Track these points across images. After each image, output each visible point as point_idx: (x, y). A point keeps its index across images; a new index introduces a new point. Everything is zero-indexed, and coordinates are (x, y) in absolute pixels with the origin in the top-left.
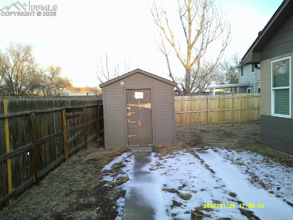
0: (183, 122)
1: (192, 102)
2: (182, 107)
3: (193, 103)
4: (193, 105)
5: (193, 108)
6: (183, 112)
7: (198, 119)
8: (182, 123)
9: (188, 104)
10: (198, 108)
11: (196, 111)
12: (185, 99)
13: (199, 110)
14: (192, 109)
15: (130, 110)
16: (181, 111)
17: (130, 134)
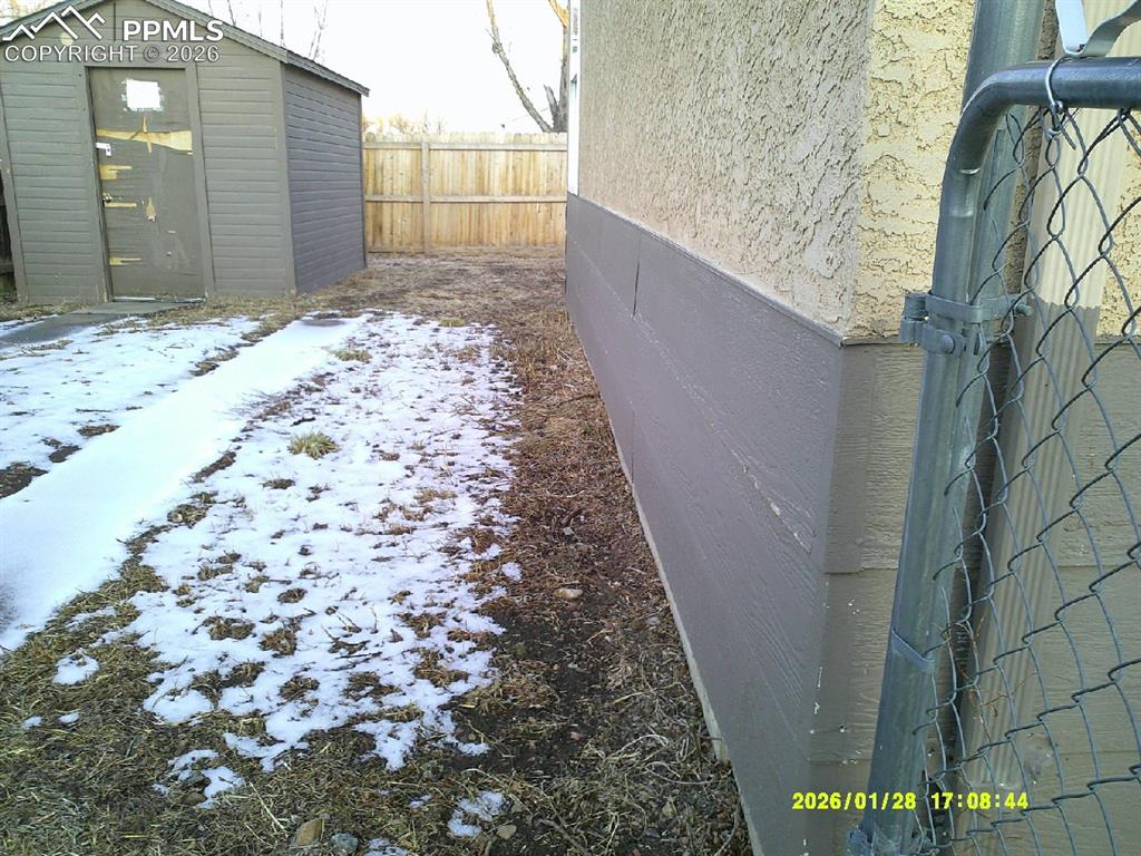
0: (485, 240)
1: (521, 159)
2: (481, 178)
3: (525, 166)
4: (525, 171)
5: (528, 184)
6: (486, 199)
7: (544, 228)
8: (481, 243)
9: (507, 168)
10: (544, 187)
11: (538, 194)
12: (493, 144)
13: (548, 192)
14: (524, 187)
15: (109, 154)
16: (476, 195)
17: (119, 254)
